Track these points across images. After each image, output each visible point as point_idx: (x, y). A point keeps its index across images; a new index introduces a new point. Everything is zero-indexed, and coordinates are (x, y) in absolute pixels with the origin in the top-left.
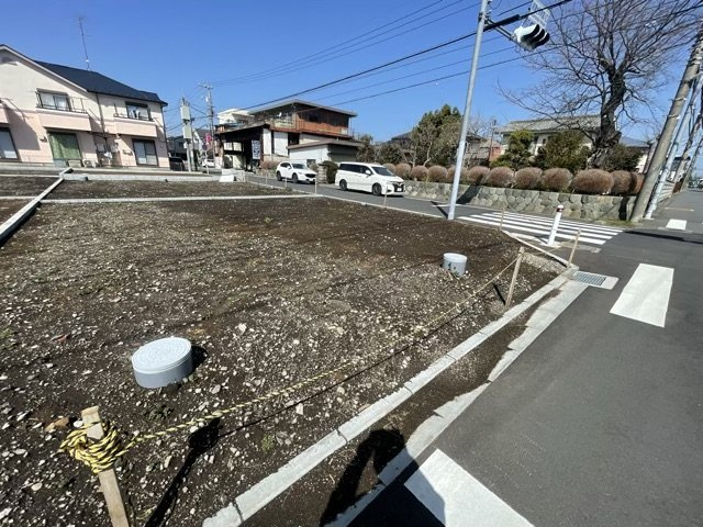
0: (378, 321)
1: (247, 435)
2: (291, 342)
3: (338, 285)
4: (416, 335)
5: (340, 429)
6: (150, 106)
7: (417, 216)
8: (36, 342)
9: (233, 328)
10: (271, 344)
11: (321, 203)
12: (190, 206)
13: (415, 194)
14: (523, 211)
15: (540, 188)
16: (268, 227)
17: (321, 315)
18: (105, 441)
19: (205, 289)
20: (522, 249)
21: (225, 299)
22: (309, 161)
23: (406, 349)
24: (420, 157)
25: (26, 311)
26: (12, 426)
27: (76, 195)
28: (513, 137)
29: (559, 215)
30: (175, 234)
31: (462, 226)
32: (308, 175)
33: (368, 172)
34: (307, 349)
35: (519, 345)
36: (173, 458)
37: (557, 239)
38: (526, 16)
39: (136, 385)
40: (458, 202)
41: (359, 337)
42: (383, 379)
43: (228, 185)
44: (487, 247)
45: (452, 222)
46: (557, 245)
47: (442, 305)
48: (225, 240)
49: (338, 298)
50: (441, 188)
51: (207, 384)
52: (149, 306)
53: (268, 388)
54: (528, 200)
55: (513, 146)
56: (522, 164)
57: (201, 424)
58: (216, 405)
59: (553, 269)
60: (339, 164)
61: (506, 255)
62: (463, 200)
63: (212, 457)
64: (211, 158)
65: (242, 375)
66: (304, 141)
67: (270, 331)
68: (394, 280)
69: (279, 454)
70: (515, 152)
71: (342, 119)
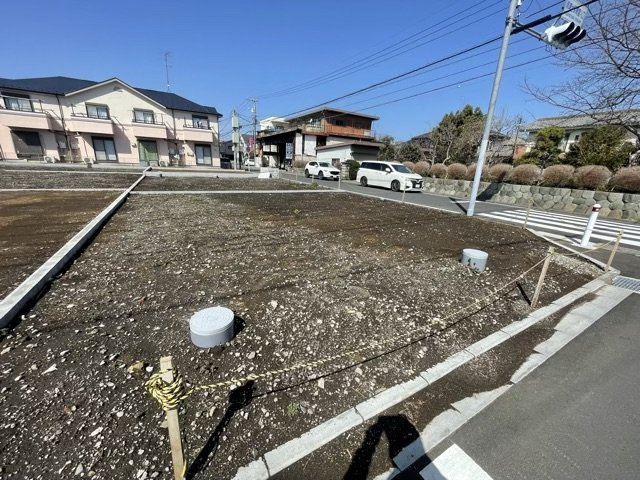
0: (395, 310)
1: (276, 400)
2: (315, 321)
3: (358, 272)
4: (433, 327)
5: (358, 407)
6: (210, 117)
7: (434, 211)
8: (123, 301)
9: (266, 304)
10: (298, 321)
11: (343, 197)
12: (234, 198)
13: (433, 190)
14: (552, 209)
15: (571, 186)
16: (297, 217)
17: (341, 299)
18: (174, 385)
19: (244, 268)
20: (551, 249)
21: (261, 278)
22: (334, 160)
23: (423, 339)
24: (439, 156)
25: (118, 276)
26: (106, 364)
27: (154, 188)
28: (541, 135)
29: (595, 215)
30: (223, 220)
31: (483, 222)
32: (332, 173)
33: (388, 169)
34: (329, 329)
35: (546, 349)
36: (216, 410)
37: (592, 240)
38: (560, 15)
39: (191, 343)
40: (478, 198)
41: (377, 323)
42: (399, 366)
43: (265, 181)
44: (510, 244)
45: (471, 219)
46: (593, 247)
47: (460, 299)
48: (261, 228)
49: (358, 285)
50: (460, 185)
51: (245, 350)
52: (202, 279)
53: (294, 360)
54: (557, 198)
55: (541, 144)
56: (550, 161)
57: (239, 384)
58: (251, 369)
59: (587, 271)
60: (361, 163)
61: (531, 254)
62: (483, 197)
63: (247, 414)
64: (252, 158)
65: (273, 346)
66: (330, 143)
67: (297, 309)
68: (411, 272)
69: (302, 421)
70: (543, 149)
71: (365, 122)
